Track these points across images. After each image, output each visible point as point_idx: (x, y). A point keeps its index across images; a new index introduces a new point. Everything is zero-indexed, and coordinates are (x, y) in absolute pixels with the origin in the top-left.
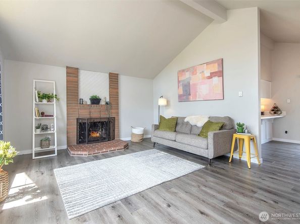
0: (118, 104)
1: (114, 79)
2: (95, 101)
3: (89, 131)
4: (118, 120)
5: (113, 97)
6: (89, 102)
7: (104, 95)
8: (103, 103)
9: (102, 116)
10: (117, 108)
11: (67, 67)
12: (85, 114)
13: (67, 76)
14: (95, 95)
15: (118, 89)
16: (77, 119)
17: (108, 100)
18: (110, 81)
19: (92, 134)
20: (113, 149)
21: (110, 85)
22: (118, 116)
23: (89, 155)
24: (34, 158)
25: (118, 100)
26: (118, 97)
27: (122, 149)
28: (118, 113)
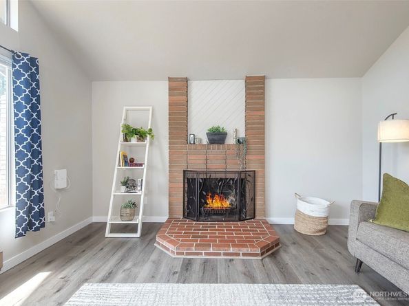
0: (263, 143)
1: (256, 90)
2: (217, 137)
3: (201, 196)
4: (264, 177)
5: (252, 129)
6: (205, 141)
7: (235, 125)
8: (231, 140)
9: (230, 168)
10: (262, 151)
11: (170, 79)
12: (197, 163)
13: (170, 95)
14: (216, 126)
15: (263, 109)
16: (184, 171)
17: (242, 134)
18: (247, 94)
19: (209, 201)
20: (231, 250)
21: (247, 104)
22: (263, 167)
23: (178, 253)
24: (108, 235)
25: (264, 134)
26: (264, 128)
27: (256, 255)
28: (262, 163)
